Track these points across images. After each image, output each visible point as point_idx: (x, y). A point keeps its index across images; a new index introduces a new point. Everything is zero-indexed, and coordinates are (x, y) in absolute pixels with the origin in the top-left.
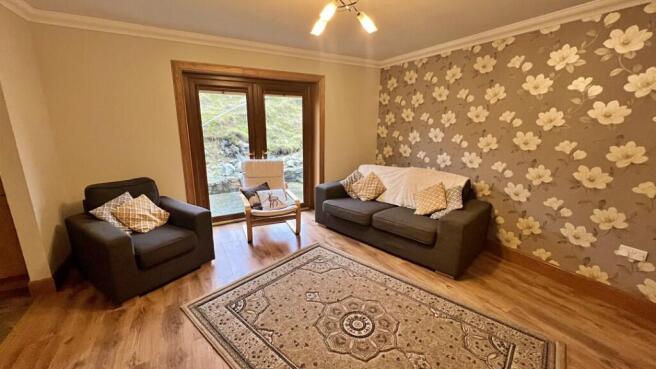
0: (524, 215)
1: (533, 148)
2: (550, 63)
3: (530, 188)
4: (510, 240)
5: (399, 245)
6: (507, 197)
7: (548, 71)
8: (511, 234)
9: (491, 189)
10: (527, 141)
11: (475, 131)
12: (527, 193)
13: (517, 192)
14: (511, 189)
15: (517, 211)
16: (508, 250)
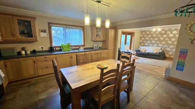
0: (170, 52)
1: (171, 43)
2: (173, 33)
3: (170, 48)
4: (167, 56)
5: (153, 57)
6: (167, 50)
7: (173, 34)
8: (167, 55)
9: (164, 49)
10: (170, 42)
11: (161, 41)
12: (170, 49)
13: (168, 49)
14: (167, 49)
15: (168, 52)
16: (167, 57)
